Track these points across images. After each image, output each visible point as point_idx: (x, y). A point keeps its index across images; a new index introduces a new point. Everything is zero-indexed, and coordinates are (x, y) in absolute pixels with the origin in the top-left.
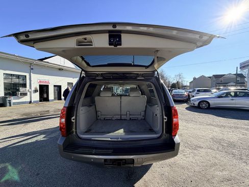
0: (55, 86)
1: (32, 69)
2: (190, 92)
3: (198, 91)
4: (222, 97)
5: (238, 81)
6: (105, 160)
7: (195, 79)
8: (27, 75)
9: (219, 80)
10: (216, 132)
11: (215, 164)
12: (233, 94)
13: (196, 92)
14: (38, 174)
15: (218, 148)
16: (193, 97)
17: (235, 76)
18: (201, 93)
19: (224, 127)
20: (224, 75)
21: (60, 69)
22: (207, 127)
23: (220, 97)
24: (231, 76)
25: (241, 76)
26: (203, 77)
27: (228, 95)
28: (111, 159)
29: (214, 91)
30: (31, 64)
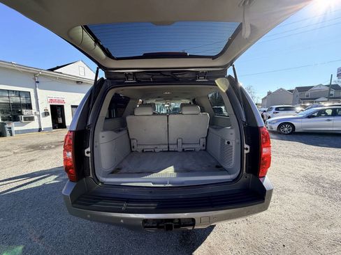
0: (72, 106)
1: (38, 82)
2: (265, 111)
3: (277, 109)
4: (314, 117)
5: (332, 95)
6: (145, 221)
7: (269, 93)
8: (32, 91)
9: (304, 94)
10: (309, 167)
11: (317, 217)
12: (329, 112)
13: (274, 110)
14: (42, 237)
15: (316, 191)
16: (269, 117)
17: (328, 88)
18: (281, 113)
19: (320, 159)
20: (312, 87)
21: (78, 82)
22: (295, 159)
23: (310, 116)
24: (322, 87)
25: (336, 87)
26: (281, 91)
27: (321, 113)
28: (154, 220)
29: (298, 109)
30: (35, 75)
